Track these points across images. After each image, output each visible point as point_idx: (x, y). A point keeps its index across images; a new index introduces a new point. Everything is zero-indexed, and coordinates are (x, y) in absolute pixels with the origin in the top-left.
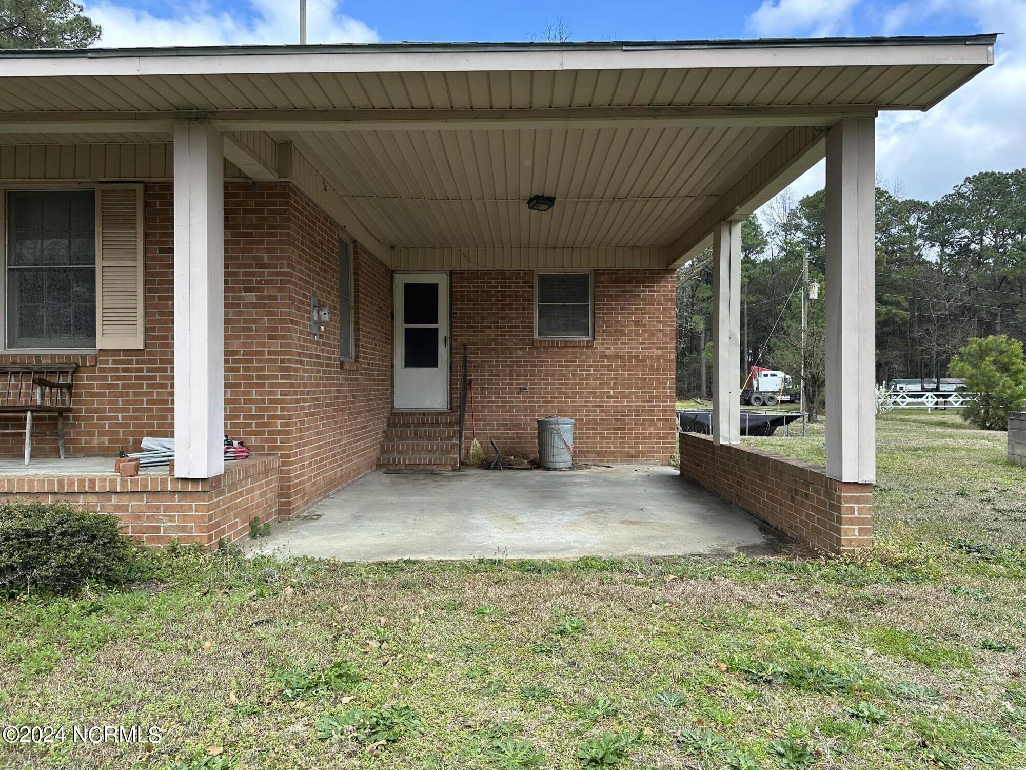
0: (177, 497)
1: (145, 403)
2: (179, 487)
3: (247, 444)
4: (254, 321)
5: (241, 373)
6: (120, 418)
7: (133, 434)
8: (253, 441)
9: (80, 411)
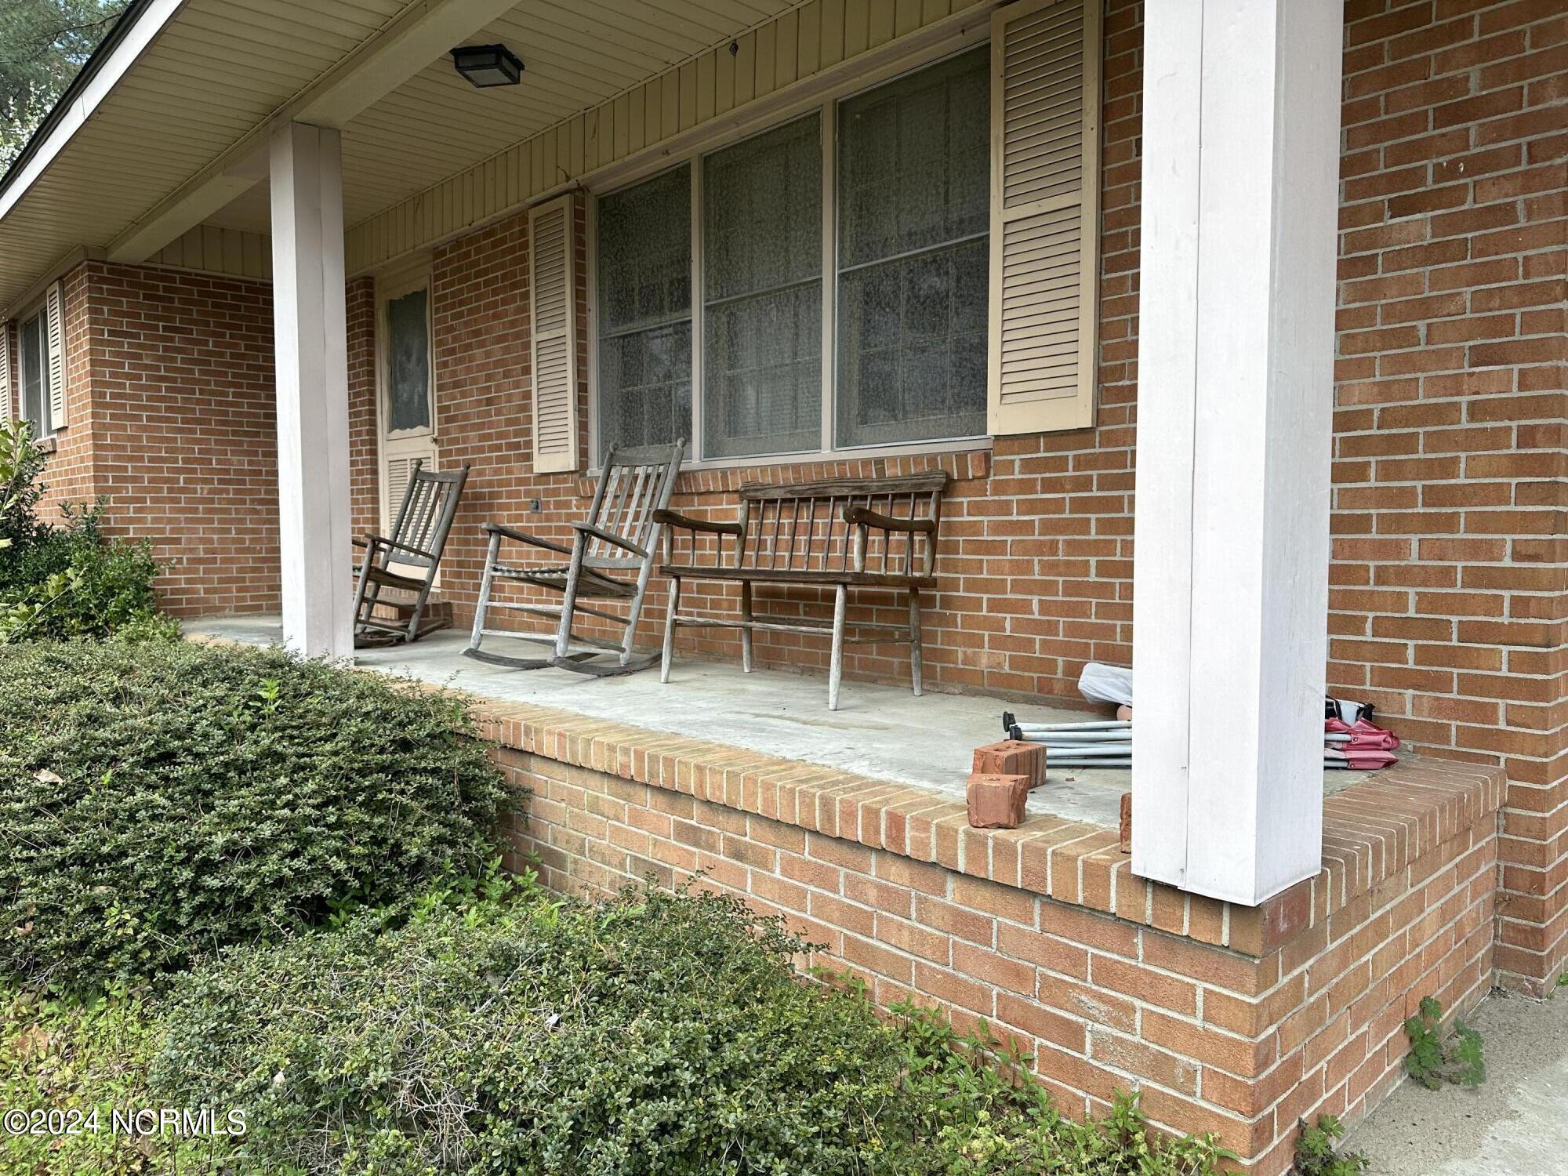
0: (1139, 940)
1: (1093, 571)
2: (1147, 908)
3: (1384, 712)
4: (1424, 308)
5: (1373, 483)
6: (1035, 606)
7: (1065, 649)
8: (1407, 704)
9: (953, 585)
